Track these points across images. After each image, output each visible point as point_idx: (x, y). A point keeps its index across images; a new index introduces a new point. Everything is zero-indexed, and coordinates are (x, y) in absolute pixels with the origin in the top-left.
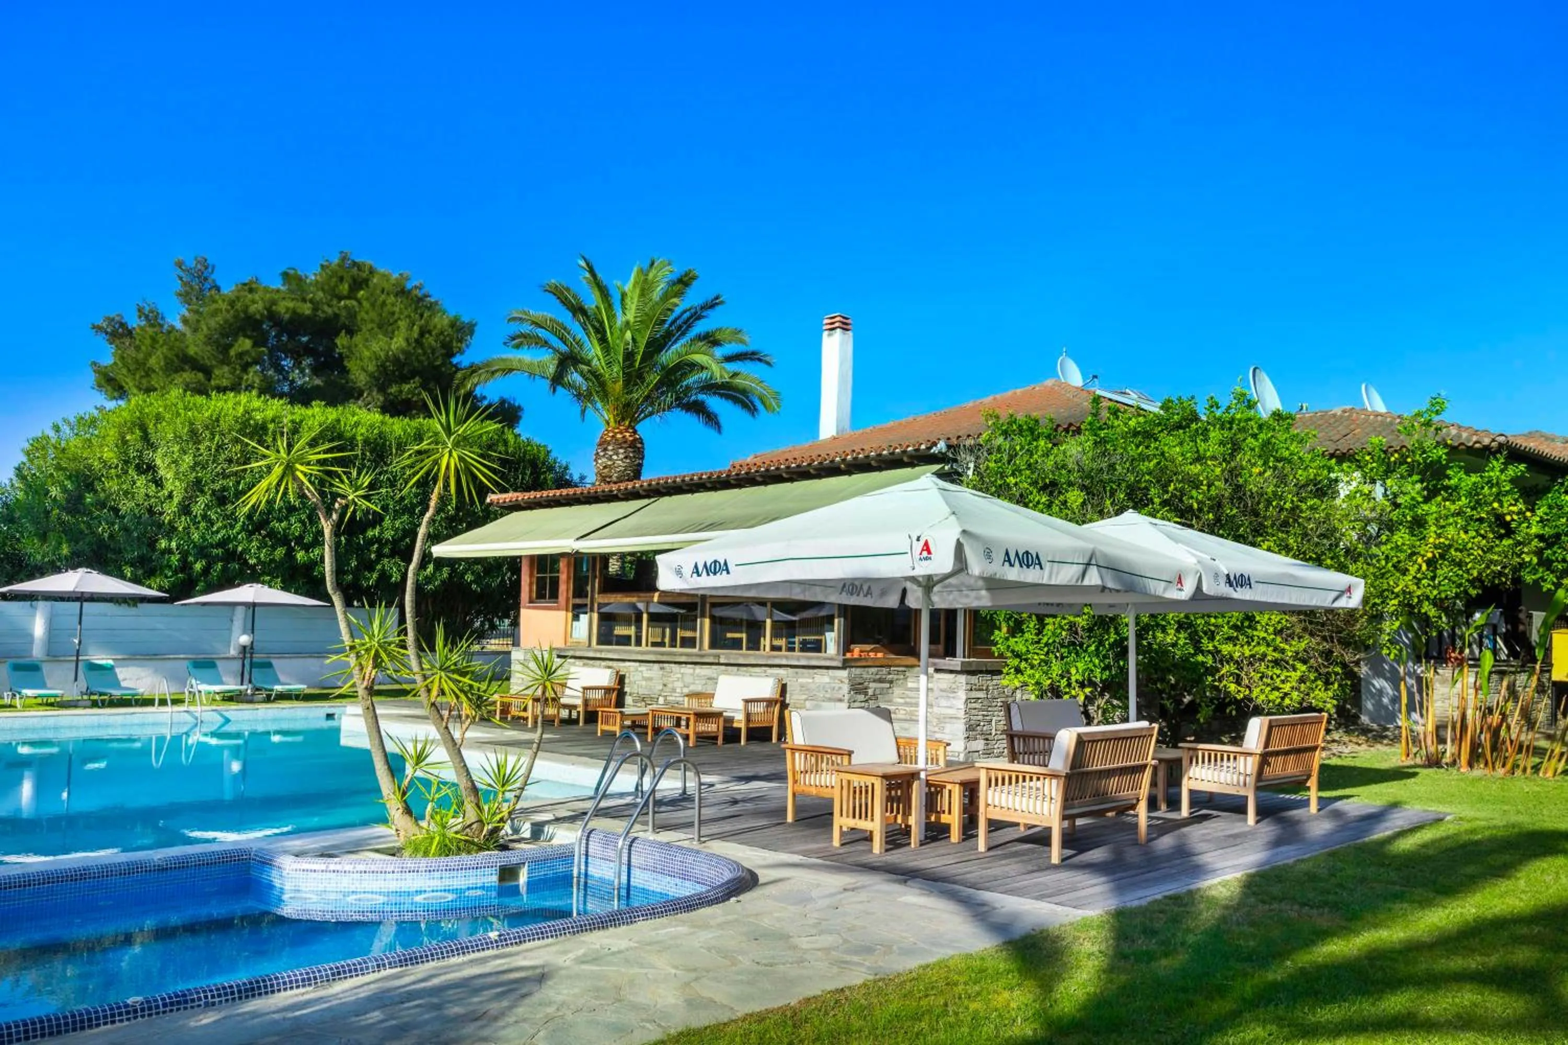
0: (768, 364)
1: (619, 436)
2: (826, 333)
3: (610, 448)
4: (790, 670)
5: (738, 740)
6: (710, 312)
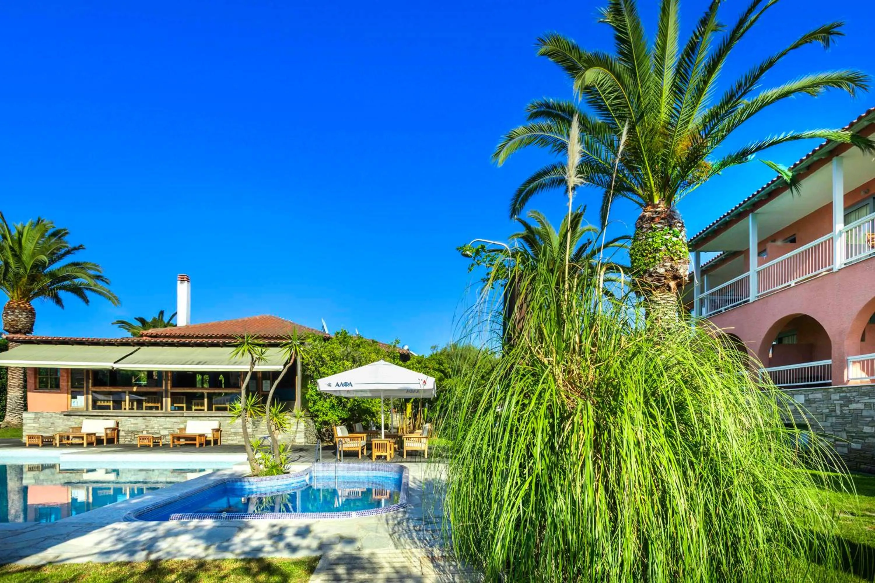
0: (107, 283)
1: (22, 305)
2: (179, 282)
3: (17, 311)
4: (222, 418)
5: (210, 444)
6: (76, 252)
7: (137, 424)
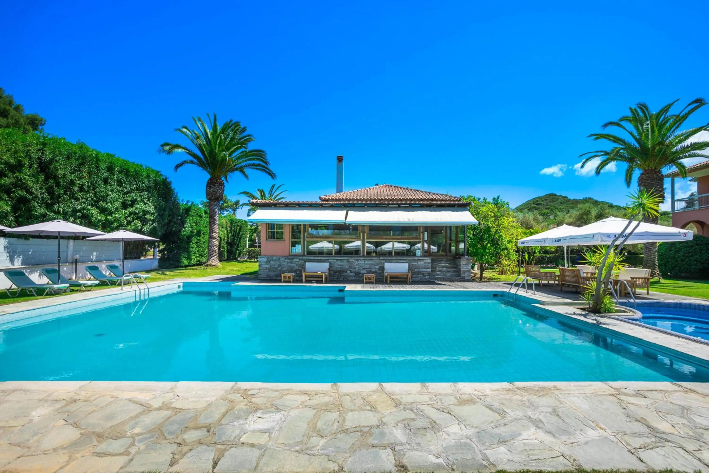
7: (343, 265)
